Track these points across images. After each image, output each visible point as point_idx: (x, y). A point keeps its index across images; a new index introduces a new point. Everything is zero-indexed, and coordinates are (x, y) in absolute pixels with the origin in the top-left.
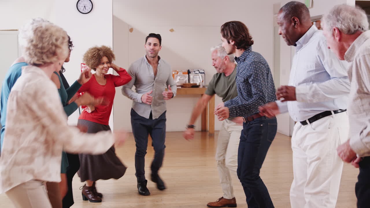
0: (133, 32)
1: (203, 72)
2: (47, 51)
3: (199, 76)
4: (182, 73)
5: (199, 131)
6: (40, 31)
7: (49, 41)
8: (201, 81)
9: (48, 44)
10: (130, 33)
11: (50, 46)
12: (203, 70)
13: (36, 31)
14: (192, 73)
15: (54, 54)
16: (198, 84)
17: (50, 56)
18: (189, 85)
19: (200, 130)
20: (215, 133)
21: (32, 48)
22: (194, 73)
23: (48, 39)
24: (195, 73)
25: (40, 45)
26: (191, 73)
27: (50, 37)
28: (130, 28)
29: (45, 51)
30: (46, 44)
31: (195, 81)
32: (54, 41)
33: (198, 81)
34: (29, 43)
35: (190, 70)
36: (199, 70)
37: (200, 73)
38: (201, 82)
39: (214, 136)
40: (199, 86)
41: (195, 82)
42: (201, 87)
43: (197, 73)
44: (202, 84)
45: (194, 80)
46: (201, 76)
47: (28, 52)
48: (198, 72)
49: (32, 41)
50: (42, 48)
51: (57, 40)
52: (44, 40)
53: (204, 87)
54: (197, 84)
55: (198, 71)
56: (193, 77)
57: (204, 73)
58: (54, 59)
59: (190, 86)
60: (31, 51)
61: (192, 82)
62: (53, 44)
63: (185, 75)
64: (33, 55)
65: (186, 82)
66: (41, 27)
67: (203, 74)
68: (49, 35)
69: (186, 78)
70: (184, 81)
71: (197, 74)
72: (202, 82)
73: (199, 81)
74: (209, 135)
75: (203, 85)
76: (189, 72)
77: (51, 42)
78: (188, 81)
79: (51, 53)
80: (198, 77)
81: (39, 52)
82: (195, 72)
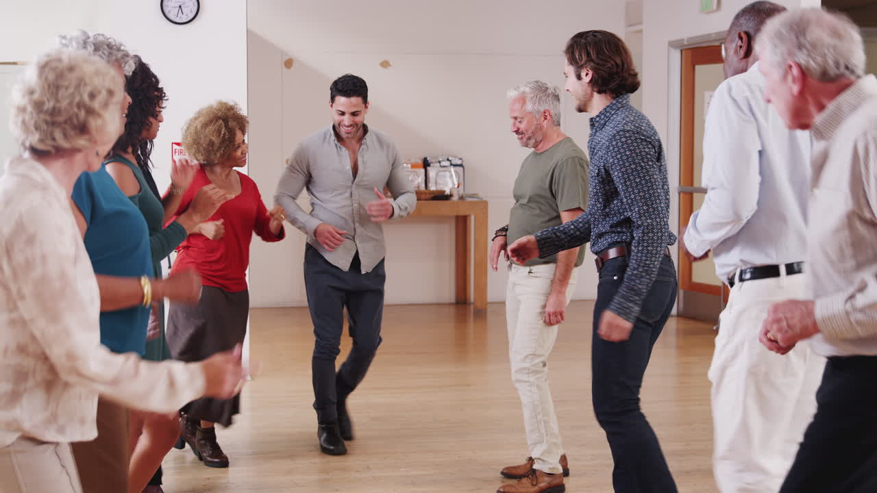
0: (292, 69)
1: (459, 162)
2: (66, 122)
3: (450, 172)
4: (409, 165)
5: (450, 304)
6: (54, 69)
7: (73, 95)
8: (454, 184)
9: (70, 104)
10: (285, 69)
11: (76, 110)
12: (461, 159)
13: (43, 68)
14: (433, 166)
15: (83, 129)
16: (448, 192)
17: (72, 133)
18: (425, 193)
19: (453, 300)
20: (490, 309)
21: (29, 109)
22: (438, 164)
23: (71, 90)
24: (441, 166)
25: (49, 105)
26: (431, 165)
27: (78, 86)
28: (286, 58)
29: (61, 119)
30: (64, 104)
31: (440, 184)
32: (86, 98)
33: (446, 184)
34: (24, 96)
35: (428, 159)
36: (450, 159)
37: (451, 165)
38: (456, 186)
39: (486, 314)
40: (451, 195)
41: (440, 188)
42: (455, 198)
43: (444, 167)
44: (458, 191)
45: (439, 181)
46: (456, 172)
47: (20, 119)
48: (447, 163)
49: (32, 92)
50: (54, 112)
51: (92, 96)
52: (62, 93)
53: (461, 198)
54: (444, 192)
55: (448, 160)
56: (437, 175)
57: (461, 165)
58: (82, 142)
59: (428, 196)
60: (27, 117)
61: (432, 188)
62: (80, 105)
63: (417, 170)
64: (32, 128)
65: (418, 187)
66: (60, 60)
67: (460, 169)
68: (74, 83)
69: (418, 177)
70: (416, 183)
71: (445, 169)
72: (458, 187)
73: (450, 185)
74: (474, 313)
75: (459, 195)
76: (426, 164)
77: (77, 99)
78: (423, 185)
79: (74, 127)
80: (448, 174)
81: (46, 122)
82: (440, 162)
